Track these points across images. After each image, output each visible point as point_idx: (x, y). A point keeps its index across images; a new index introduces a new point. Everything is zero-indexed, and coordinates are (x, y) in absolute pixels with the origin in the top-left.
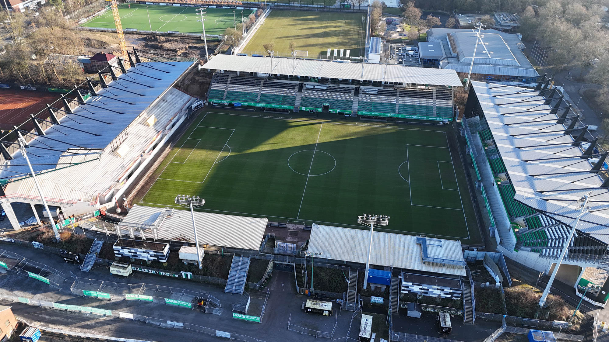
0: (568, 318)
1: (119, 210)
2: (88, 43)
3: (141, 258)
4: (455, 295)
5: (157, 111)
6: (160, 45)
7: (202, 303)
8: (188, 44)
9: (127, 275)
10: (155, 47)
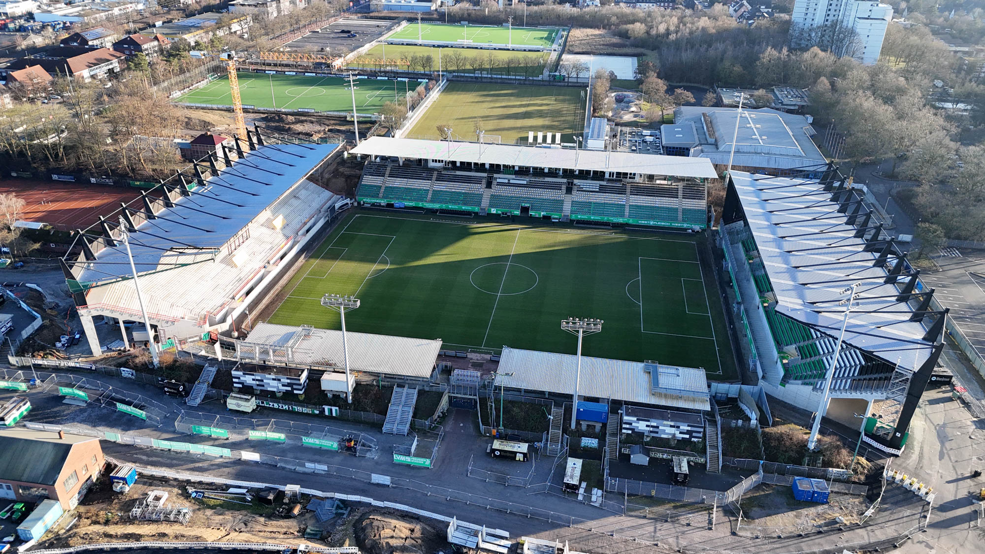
0: (847, 466)
1: (236, 334)
2: (188, 124)
3: (269, 389)
4: (694, 434)
5: (286, 210)
6: (288, 126)
7: (353, 443)
8: (328, 126)
9: (250, 411)
10: (280, 130)
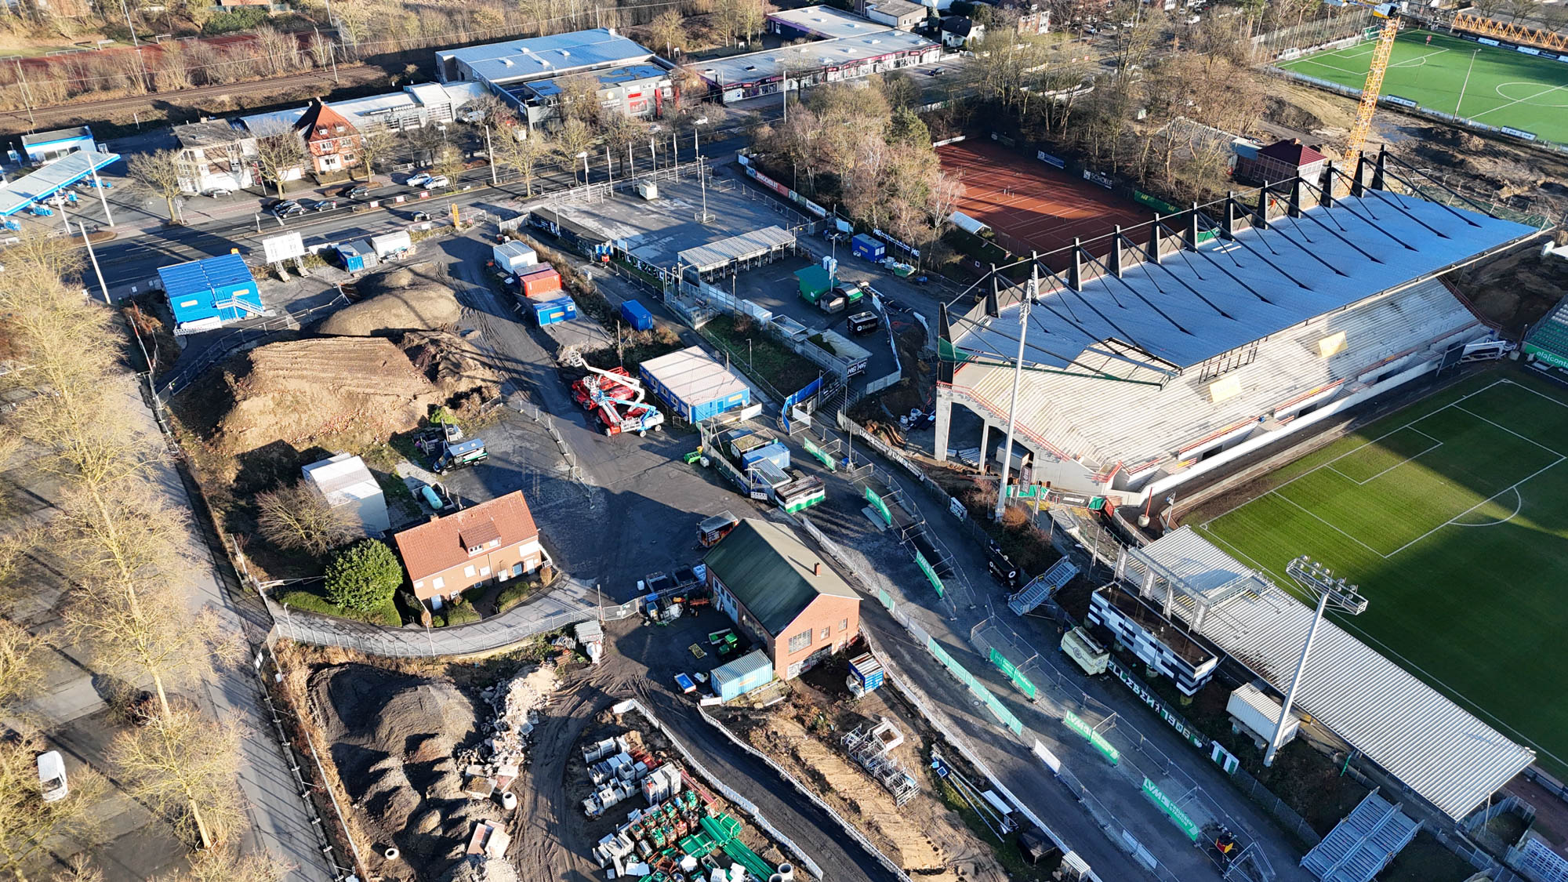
1: (1145, 521)
2: (1276, 110)
3: (1139, 654)
5: (1359, 325)
6: (1461, 157)
7: (1228, 848)
8: (1548, 175)
9: (1091, 673)
10: (1441, 160)
